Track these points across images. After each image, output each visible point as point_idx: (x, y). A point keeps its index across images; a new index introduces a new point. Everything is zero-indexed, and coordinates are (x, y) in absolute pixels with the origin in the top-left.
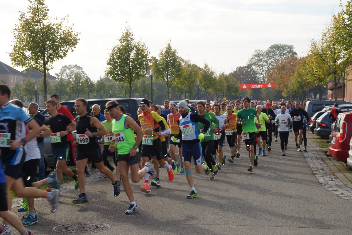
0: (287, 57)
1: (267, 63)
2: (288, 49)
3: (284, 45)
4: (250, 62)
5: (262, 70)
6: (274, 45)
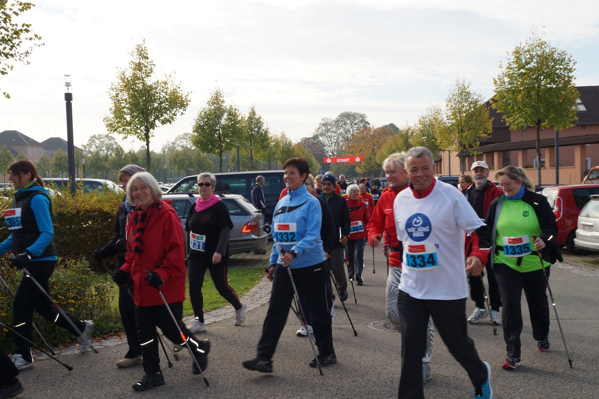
0: (359, 127)
1: (336, 134)
2: (360, 118)
3: (355, 114)
4: (316, 132)
5: (330, 142)
6: (344, 113)
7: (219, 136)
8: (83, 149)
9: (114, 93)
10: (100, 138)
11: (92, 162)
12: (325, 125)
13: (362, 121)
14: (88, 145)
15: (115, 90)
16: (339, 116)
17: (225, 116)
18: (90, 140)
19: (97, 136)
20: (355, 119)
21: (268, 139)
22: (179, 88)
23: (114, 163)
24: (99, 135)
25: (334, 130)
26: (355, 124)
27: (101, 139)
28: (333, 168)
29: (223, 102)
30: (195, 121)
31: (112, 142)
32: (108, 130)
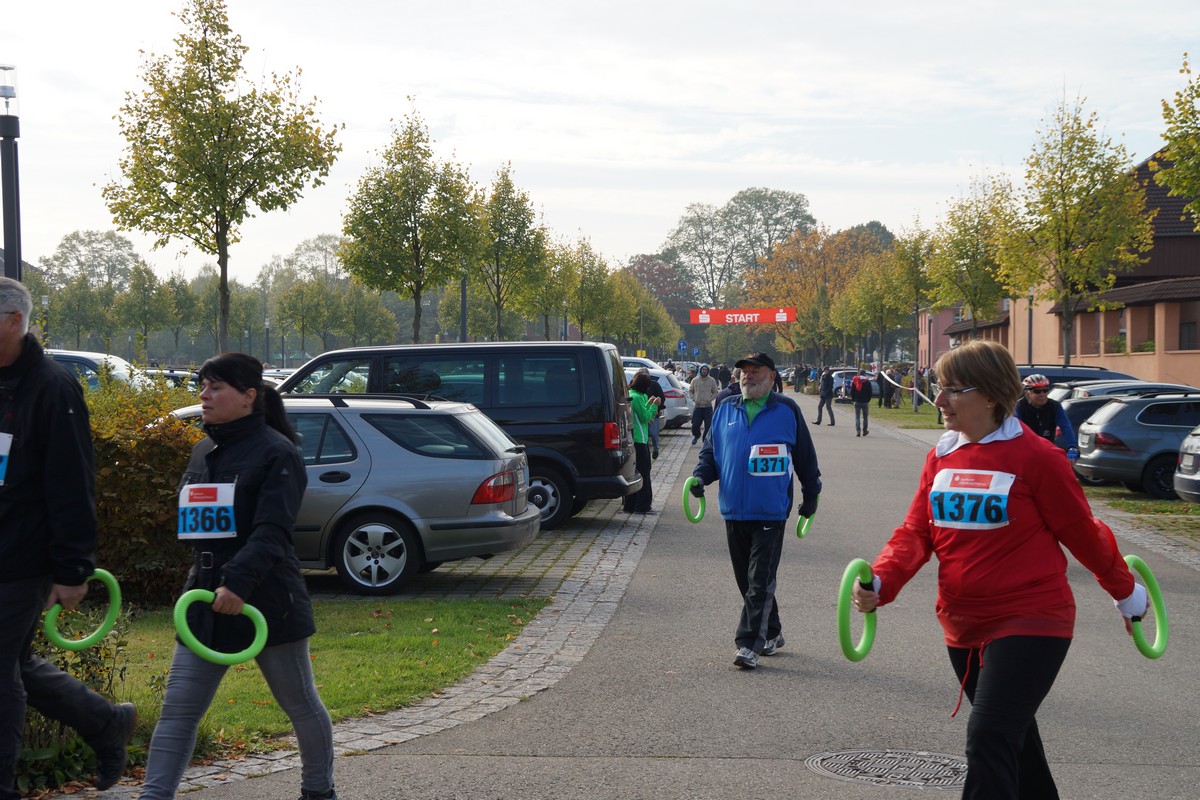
0: (785, 230)
1: (725, 247)
2: (789, 205)
3: (778, 194)
4: (672, 242)
5: (708, 268)
6: (747, 192)
7: (415, 247)
8: (45, 269)
9: (133, 121)
10: (91, 242)
11: (69, 306)
12: (696, 222)
13: (794, 215)
14: (56, 258)
15: (135, 113)
16: (734, 199)
17: (432, 192)
18: (62, 246)
19: (82, 236)
20: (777, 207)
21: (544, 256)
22: (311, 113)
23: (128, 311)
24: (89, 234)
25: (720, 235)
26: (778, 221)
27: (94, 245)
28: (715, 338)
29: (427, 154)
30: (349, 204)
31: (124, 252)
32: (116, 221)
